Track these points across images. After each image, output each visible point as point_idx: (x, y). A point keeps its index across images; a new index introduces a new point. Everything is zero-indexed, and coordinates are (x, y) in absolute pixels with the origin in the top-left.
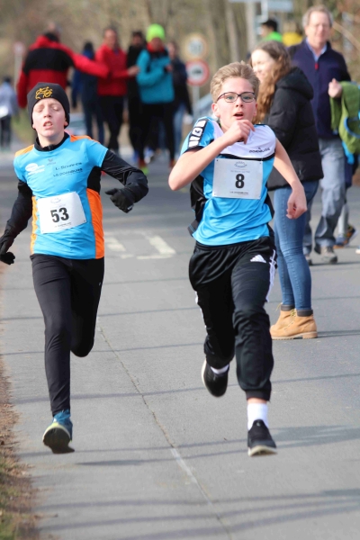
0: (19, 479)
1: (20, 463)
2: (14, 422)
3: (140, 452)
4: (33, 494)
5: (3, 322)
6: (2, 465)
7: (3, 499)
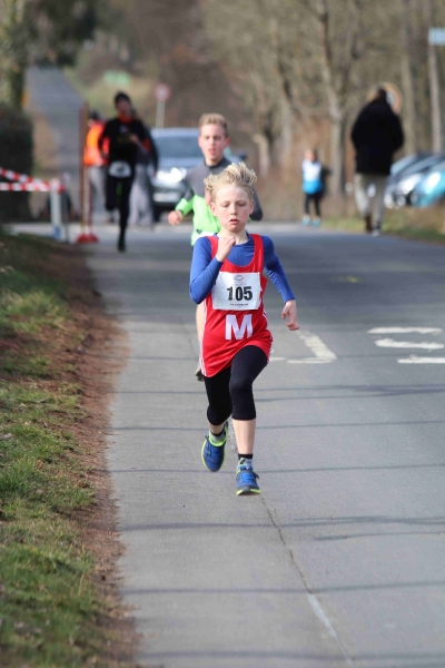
0: (120, 622)
1: (124, 603)
2: (120, 554)
3: (269, 596)
4: (136, 640)
5: (116, 432)
6: (100, 605)
7: (97, 643)
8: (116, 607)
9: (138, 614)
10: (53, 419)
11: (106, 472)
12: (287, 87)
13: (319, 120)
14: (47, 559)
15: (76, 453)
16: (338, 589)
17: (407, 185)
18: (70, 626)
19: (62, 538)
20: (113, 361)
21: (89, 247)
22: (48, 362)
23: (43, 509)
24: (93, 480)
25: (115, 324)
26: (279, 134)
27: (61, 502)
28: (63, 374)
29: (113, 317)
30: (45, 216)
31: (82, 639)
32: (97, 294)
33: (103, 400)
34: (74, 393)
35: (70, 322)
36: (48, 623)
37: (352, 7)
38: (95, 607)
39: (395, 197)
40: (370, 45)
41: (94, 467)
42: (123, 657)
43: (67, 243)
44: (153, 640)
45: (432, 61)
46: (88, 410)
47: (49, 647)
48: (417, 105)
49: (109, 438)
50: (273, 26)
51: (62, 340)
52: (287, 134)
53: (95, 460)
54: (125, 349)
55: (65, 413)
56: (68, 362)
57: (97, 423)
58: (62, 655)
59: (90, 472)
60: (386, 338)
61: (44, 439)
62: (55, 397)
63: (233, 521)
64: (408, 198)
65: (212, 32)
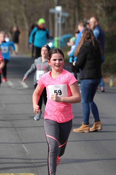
3: (13, 144)
16: (29, 143)
40: (36, 12)
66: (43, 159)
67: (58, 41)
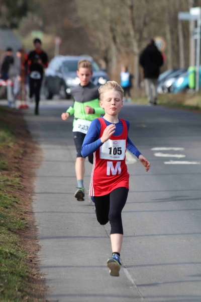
0: (39, 281)
1: (40, 272)
2: (39, 250)
3: (106, 269)
4: (46, 289)
5: (37, 195)
6: (29, 273)
7: (29, 290)
8: (37, 274)
9: (46, 277)
10: (9, 189)
11: (32, 213)
12: (114, 39)
13: (129, 54)
14: (6, 252)
15: (19, 204)
16: (137, 266)
17: (169, 83)
18: (16, 283)
19: (12, 243)
20: (35, 163)
21: (25, 111)
22: (6, 163)
23: (4, 230)
24: (26, 216)
25: (37, 146)
26: (111, 60)
27: (12, 226)
28: (13, 168)
29: (36, 143)
30: (4, 97)
31: (22, 288)
32: (28, 132)
33: (31, 180)
34: (18, 177)
35: (16, 145)
36: (6, 281)
37: (144, 3)
38: (27, 274)
39: (163, 88)
40: (152, 20)
41: (27, 210)
42: (40, 297)
43: (15, 109)
44: (53, 289)
45: (180, 27)
46: (24, 184)
47: (6, 292)
48: (173, 47)
49: (34, 197)
50: (108, 11)
51: (12, 153)
52: (114, 60)
53: (27, 207)
54: (41, 157)
55: (14, 186)
56: (15, 163)
57: (28, 190)
58: (12, 295)
59: (25, 213)
60: (159, 152)
61: (4, 198)
62: (10, 178)
63: (89, 235)
64: (169, 89)
65: (81, 13)
66: (164, 296)
67: (195, 73)
